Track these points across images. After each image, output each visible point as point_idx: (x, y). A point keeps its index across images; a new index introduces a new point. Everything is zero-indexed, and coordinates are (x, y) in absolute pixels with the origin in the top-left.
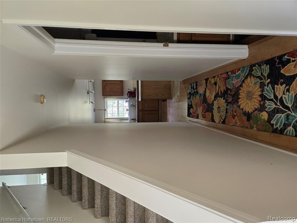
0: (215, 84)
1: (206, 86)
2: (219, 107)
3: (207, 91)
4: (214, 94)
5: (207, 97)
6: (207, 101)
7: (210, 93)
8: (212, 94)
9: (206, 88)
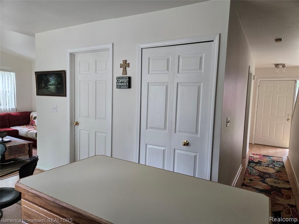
0: (251, 180)
1: (250, 186)
2: (274, 182)
3: (256, 187)
4: (261, 183)
5: (263, 189)
6: (269, 190)
7: (260, 186)
8: (261, 184)
9: (252, 187)
